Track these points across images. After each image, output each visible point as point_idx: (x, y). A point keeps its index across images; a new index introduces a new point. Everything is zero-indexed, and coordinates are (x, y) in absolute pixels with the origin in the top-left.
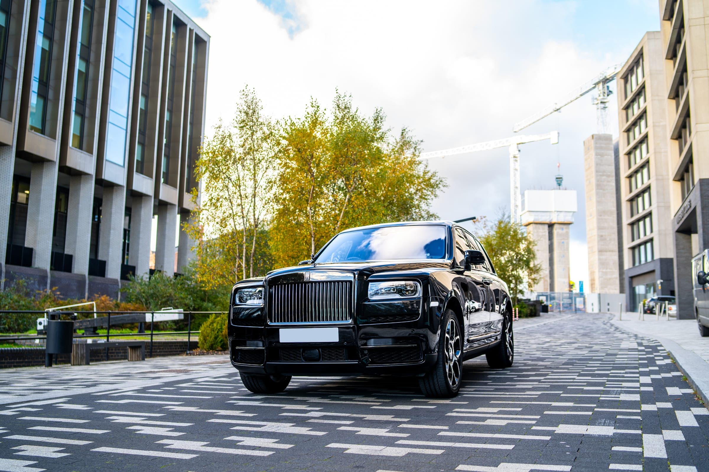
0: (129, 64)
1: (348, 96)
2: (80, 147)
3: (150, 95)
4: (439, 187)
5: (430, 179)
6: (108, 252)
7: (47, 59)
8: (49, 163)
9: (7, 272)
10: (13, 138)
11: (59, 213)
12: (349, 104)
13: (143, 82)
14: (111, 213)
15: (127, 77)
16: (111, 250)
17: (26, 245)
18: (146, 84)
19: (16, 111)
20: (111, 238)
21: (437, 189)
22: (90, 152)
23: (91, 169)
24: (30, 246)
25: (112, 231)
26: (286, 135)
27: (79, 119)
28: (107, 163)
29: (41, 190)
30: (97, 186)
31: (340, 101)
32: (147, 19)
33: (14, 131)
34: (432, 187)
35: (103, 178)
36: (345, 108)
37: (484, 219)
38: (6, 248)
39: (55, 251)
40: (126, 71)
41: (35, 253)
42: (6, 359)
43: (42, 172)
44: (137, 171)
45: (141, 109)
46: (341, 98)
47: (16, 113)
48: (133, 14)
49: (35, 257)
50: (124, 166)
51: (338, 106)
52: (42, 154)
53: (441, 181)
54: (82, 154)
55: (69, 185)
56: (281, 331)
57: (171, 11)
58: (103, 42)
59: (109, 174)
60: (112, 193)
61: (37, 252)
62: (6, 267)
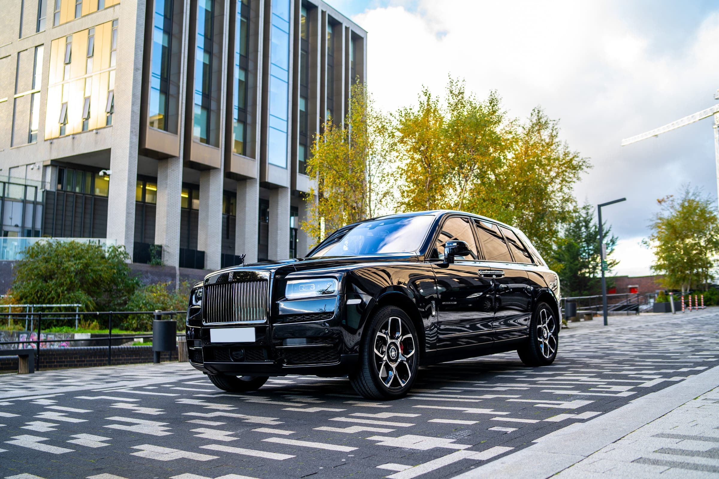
0: (286, 68)
1: (461, 81)
2: (244, 153)
3: (309, 97)
4: (582, 169)
5: (571, 160)
6: (276, 252)
7: (208, 73)
8: (215, 170)
9: (181, 275)
10: (180, 149)
11: (230, 217)
12: (462, 88)
13: (301, 85)
14: (277, 214)
15: (284, 81)
16: (279, 250)
17: (199, 249)
18: (305, 86)
19: (181, 124)
20: (278, 238)
21: (579, 171)
22: (253, 156)
23: (255, 173)
24: (202, 250)
25: (279, 232)
26: (400, 127)
27: (241, 127)
28: (270, 166)
29: (209, 196)
30: (263, 189)
31: (453, 87)
32: (302, 23)
33: (180, 143)
34: (574, 168)
35: (267, 181)
36: (460, 93)
37: (671, 199)
38: (179, 252)
39: (225, 253)
40: (284, 75)
41: (207, 256)
42: (124, 356)
43: (209, 179)
44: (299, 172)
45: (301, 111)
46: (454, 84)
47: (181, 126)
48: (287, 19)
49: (207, 260)
50: (287, 168)
51: (451, 92)
52: (207, 162)
53: (584, 162)
54: (245, 160)
55: (236, 190)
56: (212, 331)
57: (325, 12)
58: (259, 50)
59: (273, 177)
60: (277, 194)
61: (208, 255)
62: (179, 270)
